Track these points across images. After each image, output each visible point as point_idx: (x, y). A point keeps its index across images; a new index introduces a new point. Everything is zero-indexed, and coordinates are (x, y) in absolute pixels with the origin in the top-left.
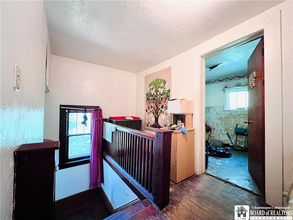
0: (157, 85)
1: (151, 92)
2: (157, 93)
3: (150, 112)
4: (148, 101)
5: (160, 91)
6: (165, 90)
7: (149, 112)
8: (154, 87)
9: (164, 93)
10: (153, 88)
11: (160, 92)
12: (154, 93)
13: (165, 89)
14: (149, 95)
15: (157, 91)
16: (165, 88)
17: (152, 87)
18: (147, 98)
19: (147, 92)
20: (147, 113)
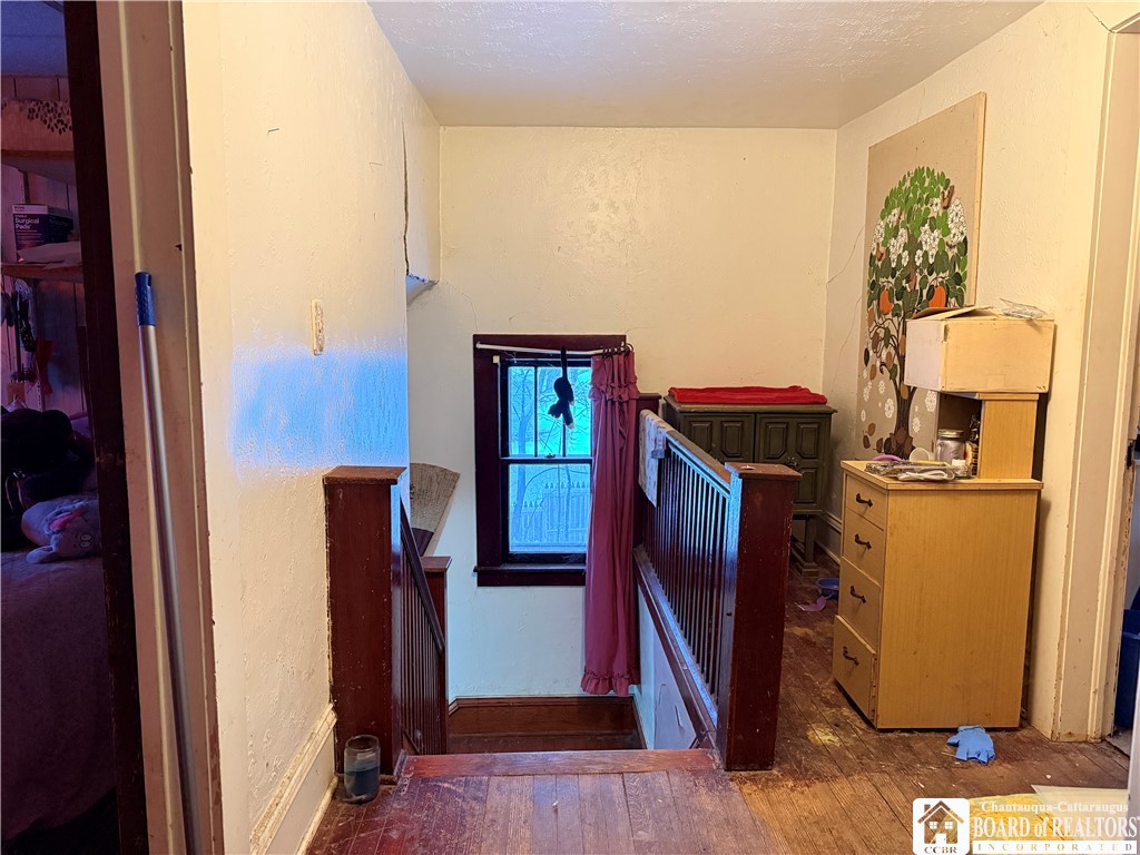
0: (916, 206)
1: (888, 250)
2: (912, 255)
3: (878, 364)
4: (875, 302)
5: (924, 248)
6: (946, 239)
7: (874, 366)
8: (902, 218)
9: (941, 262)
10: (896, 229)
11: (926, 252)
12: (900, 257)
13: (949, 233)
14: (880, 263)
15: (913, 245)
16: (947, 232)
17: (893, 218)
18: (873, 285)
19: (875, 245)
20: (866, 374)
